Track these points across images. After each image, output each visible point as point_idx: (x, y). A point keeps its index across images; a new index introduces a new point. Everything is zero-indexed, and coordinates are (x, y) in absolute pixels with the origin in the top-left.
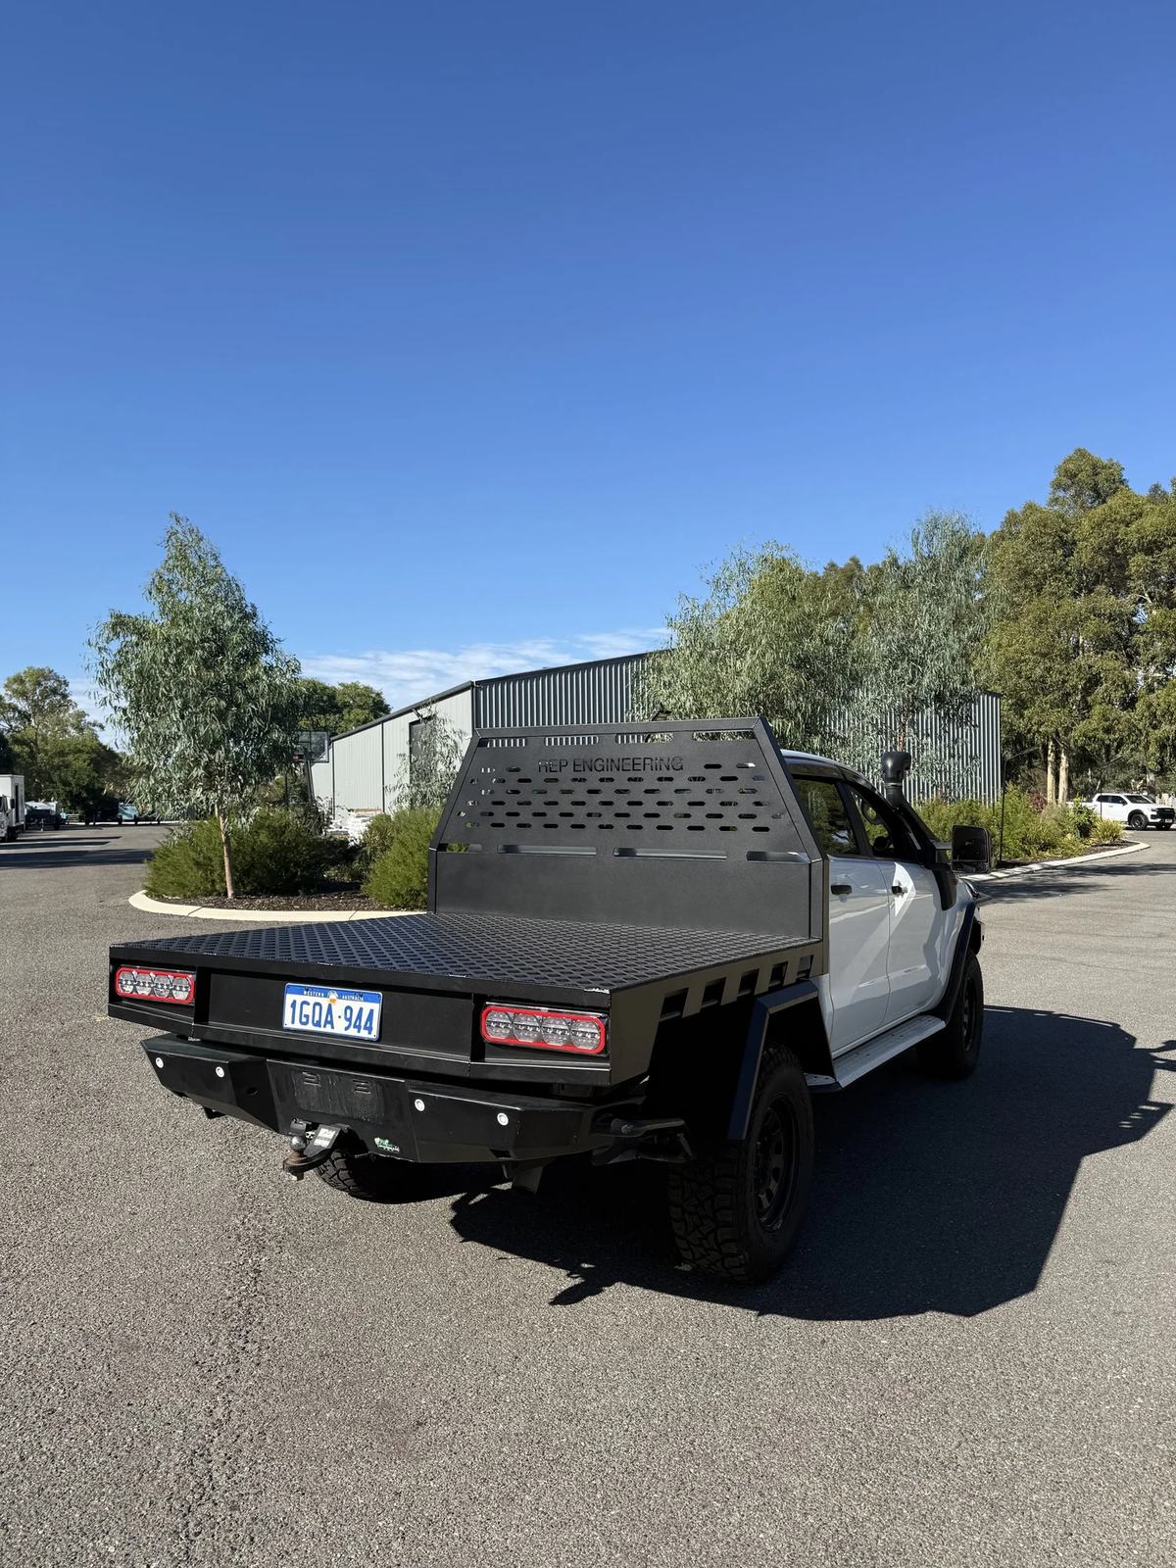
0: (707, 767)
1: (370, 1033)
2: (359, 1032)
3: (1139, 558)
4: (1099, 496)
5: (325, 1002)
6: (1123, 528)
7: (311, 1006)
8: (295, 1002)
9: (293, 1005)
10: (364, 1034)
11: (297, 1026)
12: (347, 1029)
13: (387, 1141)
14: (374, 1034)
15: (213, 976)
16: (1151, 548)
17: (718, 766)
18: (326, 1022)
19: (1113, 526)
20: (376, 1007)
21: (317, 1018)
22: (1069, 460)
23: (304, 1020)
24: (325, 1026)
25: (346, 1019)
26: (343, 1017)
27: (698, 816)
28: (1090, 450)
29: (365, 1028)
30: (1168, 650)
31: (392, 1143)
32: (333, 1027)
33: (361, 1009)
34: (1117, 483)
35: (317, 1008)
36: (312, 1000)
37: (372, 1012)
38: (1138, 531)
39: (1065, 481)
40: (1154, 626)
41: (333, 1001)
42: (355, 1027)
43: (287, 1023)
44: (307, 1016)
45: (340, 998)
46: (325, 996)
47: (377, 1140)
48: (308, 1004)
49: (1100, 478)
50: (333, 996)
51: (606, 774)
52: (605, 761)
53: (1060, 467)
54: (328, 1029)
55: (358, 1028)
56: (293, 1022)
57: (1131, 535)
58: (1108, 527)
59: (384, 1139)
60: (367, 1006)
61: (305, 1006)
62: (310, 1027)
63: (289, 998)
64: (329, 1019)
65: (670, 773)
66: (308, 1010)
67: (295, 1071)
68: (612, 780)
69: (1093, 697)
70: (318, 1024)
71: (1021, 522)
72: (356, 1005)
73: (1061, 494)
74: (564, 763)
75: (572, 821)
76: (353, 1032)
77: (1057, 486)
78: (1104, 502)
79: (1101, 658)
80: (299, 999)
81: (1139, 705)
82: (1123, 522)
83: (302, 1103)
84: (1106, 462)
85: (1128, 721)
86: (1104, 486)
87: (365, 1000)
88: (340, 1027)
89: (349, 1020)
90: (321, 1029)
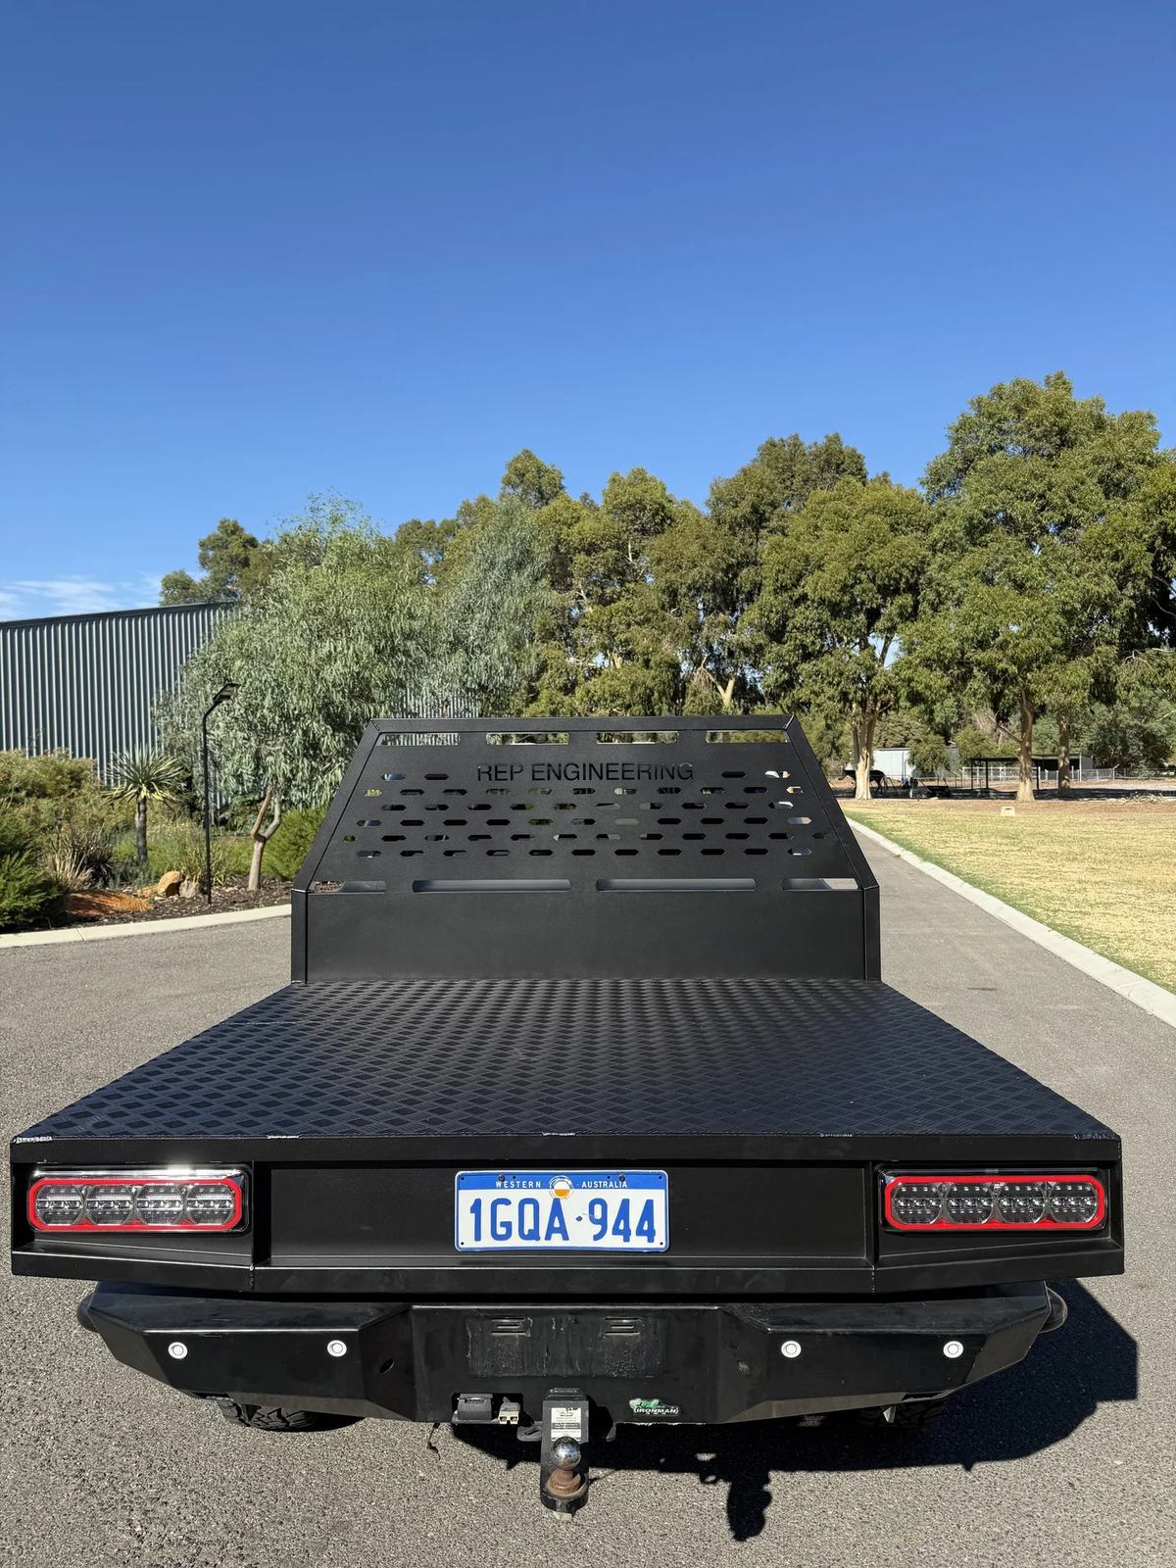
0: (726, 775)
1: (651, 1240)
2: (627, 1239)
3: (580, 558)
4: (543, 498)
5: (545, 1198)
6: (565, 528)
7: (514, 1208)
8: (478, 1203)
9: (476, 1207)
10: (639, 1243)
11: (487, 1242)
12: (597, 1237)
13: (656, 1401)
14: (660, 1240)
15: (274, 1173)
16: (590, 549)
17: (740, 775)
18: (551, 1230)
19: (557, 527)
20: (659, 1198)
21: (529, 1225)
22: (517, 459)
23: (501, 1231)
24: (548, 1237)
25: (594, 1221)
26: (586, 1218)
27: (715, 837)
28: (535, 453)
29: (640, 1232)
30: (603, 644)
31: (665, 1402)
32: (566, 1237)
33: (625, 1204)
34: (558, 489)
35: (529, 1209)
36: (516, 1195)
37: (649, 1204)
38: (579, 533)
39: (515, 478)
40: (592, 620)
41: (563, 1193)
42: (616, 1231)
43: (465, 1238)
44: (507, 1225)
45: (576, 1185)
46: (545, 1186)
47: (634, 1403)
48: (507, 1202)
49: (545, 480)
50: (562, 1184)
51: (581, 784)
52: (581, 767)
53: (511, 465)
54: (557, 1241)
55: (626, 1234)
56: (478, 1237)
57: (573, 535)
58: (554, 527)
59: (649, 1398)
60: (638, 1198)
61: (500, 1208)
62: (515, 1241)
63: (465, 1199)
64: (557, 1224)
65: (677, 783)
66: (508, 1214)
67: (478, 1317)
68: (590, 791)
69: (540, 682)
70: (534, 1235)
71: (475, 513)
72: (614, 1197)
73: (509, 490)
74: (516, 769)
75: (532, 845)
76: (612, 1242)
77: (508, 482)
78: (547, 504)
79: (547, 647)
80: (487, 1196)
81: (579, 692)
82: (565, 524)
83: (480, 1368)
84: (549, 467)
85: (570, 704)
86: (547, 490)
87: (631, 1186)
88: (581, 1235)
89: (603, 1222)
90: (542, 1243)
